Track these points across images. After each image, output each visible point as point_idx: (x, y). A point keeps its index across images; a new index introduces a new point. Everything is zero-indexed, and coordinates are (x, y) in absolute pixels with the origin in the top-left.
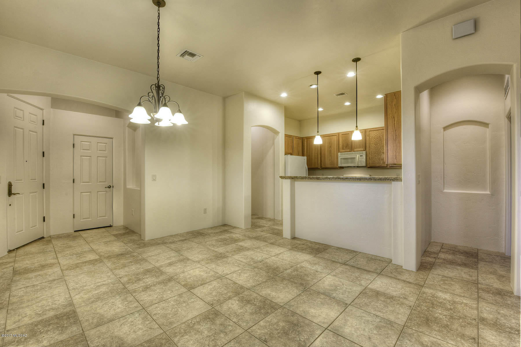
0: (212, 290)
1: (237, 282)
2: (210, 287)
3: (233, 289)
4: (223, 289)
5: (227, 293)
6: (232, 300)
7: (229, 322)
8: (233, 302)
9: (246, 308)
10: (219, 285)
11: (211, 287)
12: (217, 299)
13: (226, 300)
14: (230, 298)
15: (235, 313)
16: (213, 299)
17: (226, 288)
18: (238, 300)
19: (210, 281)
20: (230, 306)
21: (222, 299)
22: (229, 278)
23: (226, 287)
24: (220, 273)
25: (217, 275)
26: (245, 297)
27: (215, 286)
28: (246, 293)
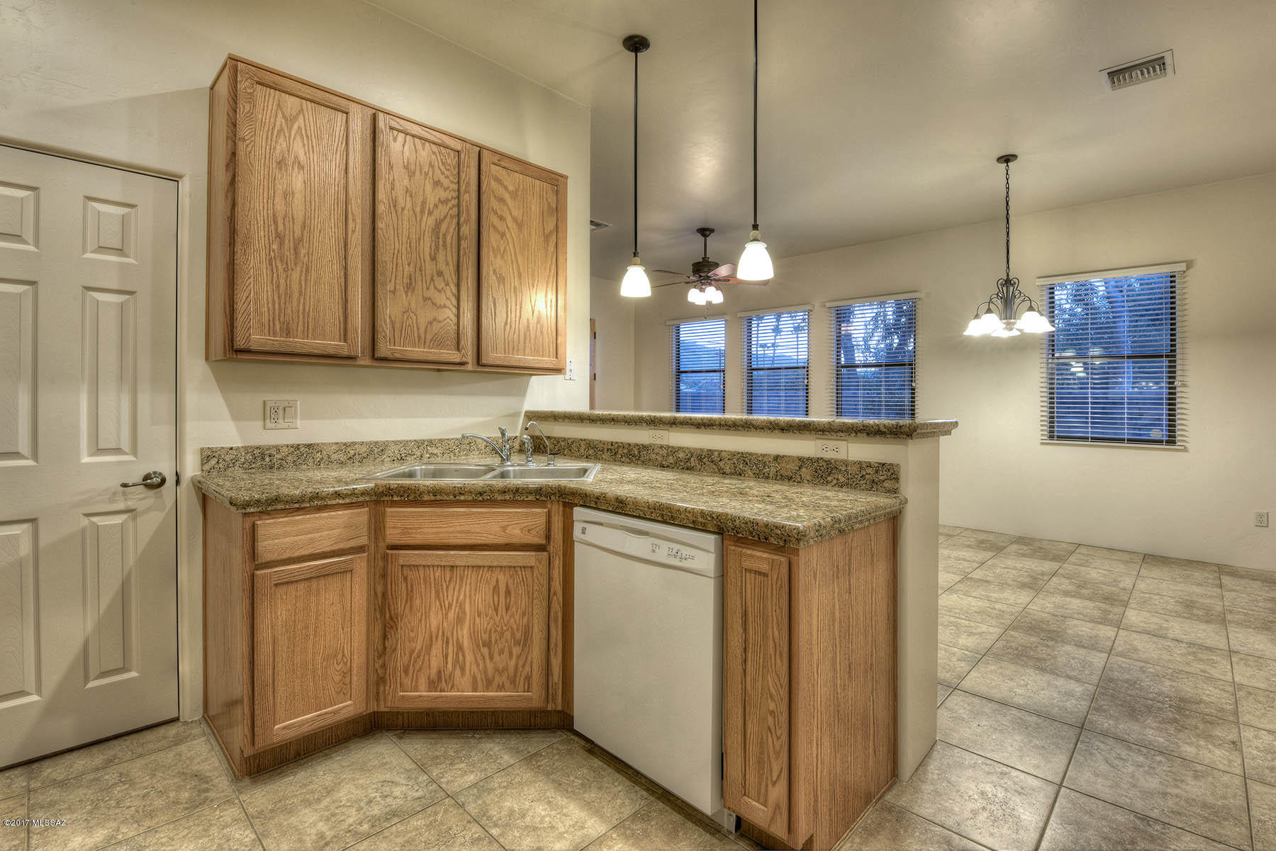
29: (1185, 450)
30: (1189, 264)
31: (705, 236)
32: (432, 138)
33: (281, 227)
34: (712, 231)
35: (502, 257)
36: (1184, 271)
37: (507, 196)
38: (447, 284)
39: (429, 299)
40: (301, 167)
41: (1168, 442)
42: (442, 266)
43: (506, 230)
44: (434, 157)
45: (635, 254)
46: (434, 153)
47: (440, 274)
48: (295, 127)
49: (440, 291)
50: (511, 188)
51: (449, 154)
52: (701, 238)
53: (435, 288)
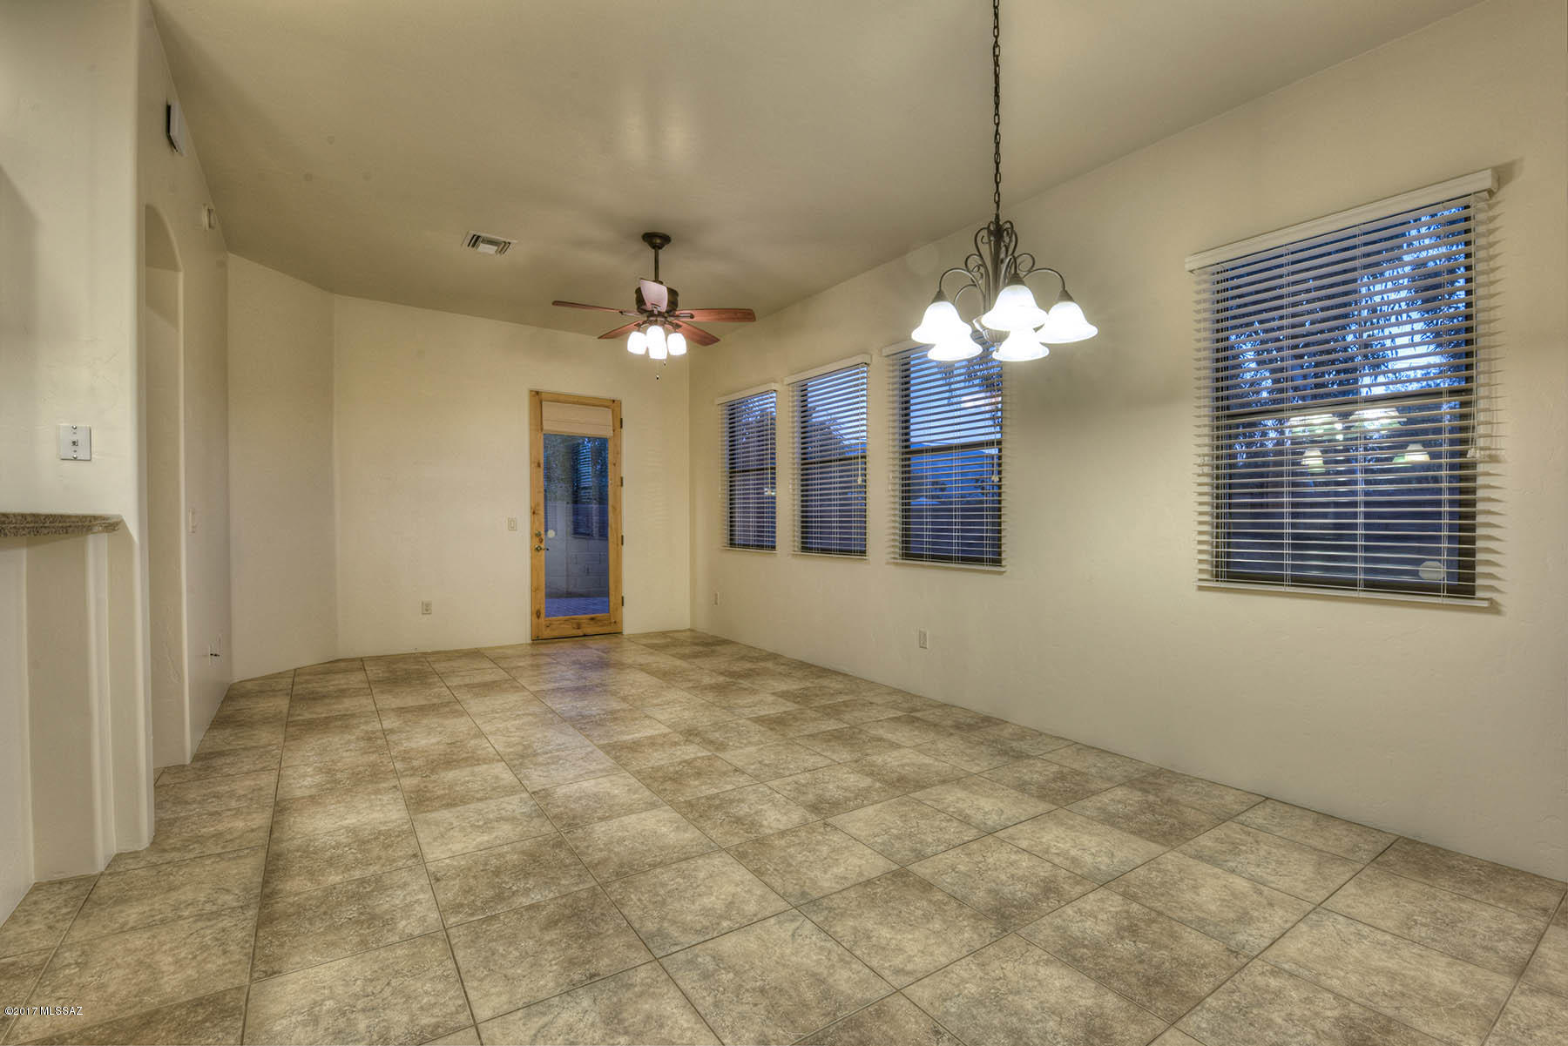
0: (832, 858)
1: (750, 876)
2: (839, 870)
3: (768, 856)
4: (800, 858)
5: (787, 847)
6: (778, 829)
7: (789, 795)
8: (774, 825)
9: (748, 810)
10: (812, 875)
11: (835, 870)
12: (815, 834)
13: (793, 831)
14: (782, 834)
15: (775, 805)
16: (827, 837)
17: (790, 860)
18: (761, 826)
19: (844, 893)
20: (785, 818)
21: (803, 834)
22: (774, 896)
23: (790, 865)
24: (809, 925)
25: (819, 918)
26: (742, 832)
27: (825, 872)
28: (736, 841)
29: (1494, 608)
30: (1503, 175)
31: (657, 247)
34: (666, 239)
36: (1491, 193)
41: (1454, 591)
52: (651, 252)
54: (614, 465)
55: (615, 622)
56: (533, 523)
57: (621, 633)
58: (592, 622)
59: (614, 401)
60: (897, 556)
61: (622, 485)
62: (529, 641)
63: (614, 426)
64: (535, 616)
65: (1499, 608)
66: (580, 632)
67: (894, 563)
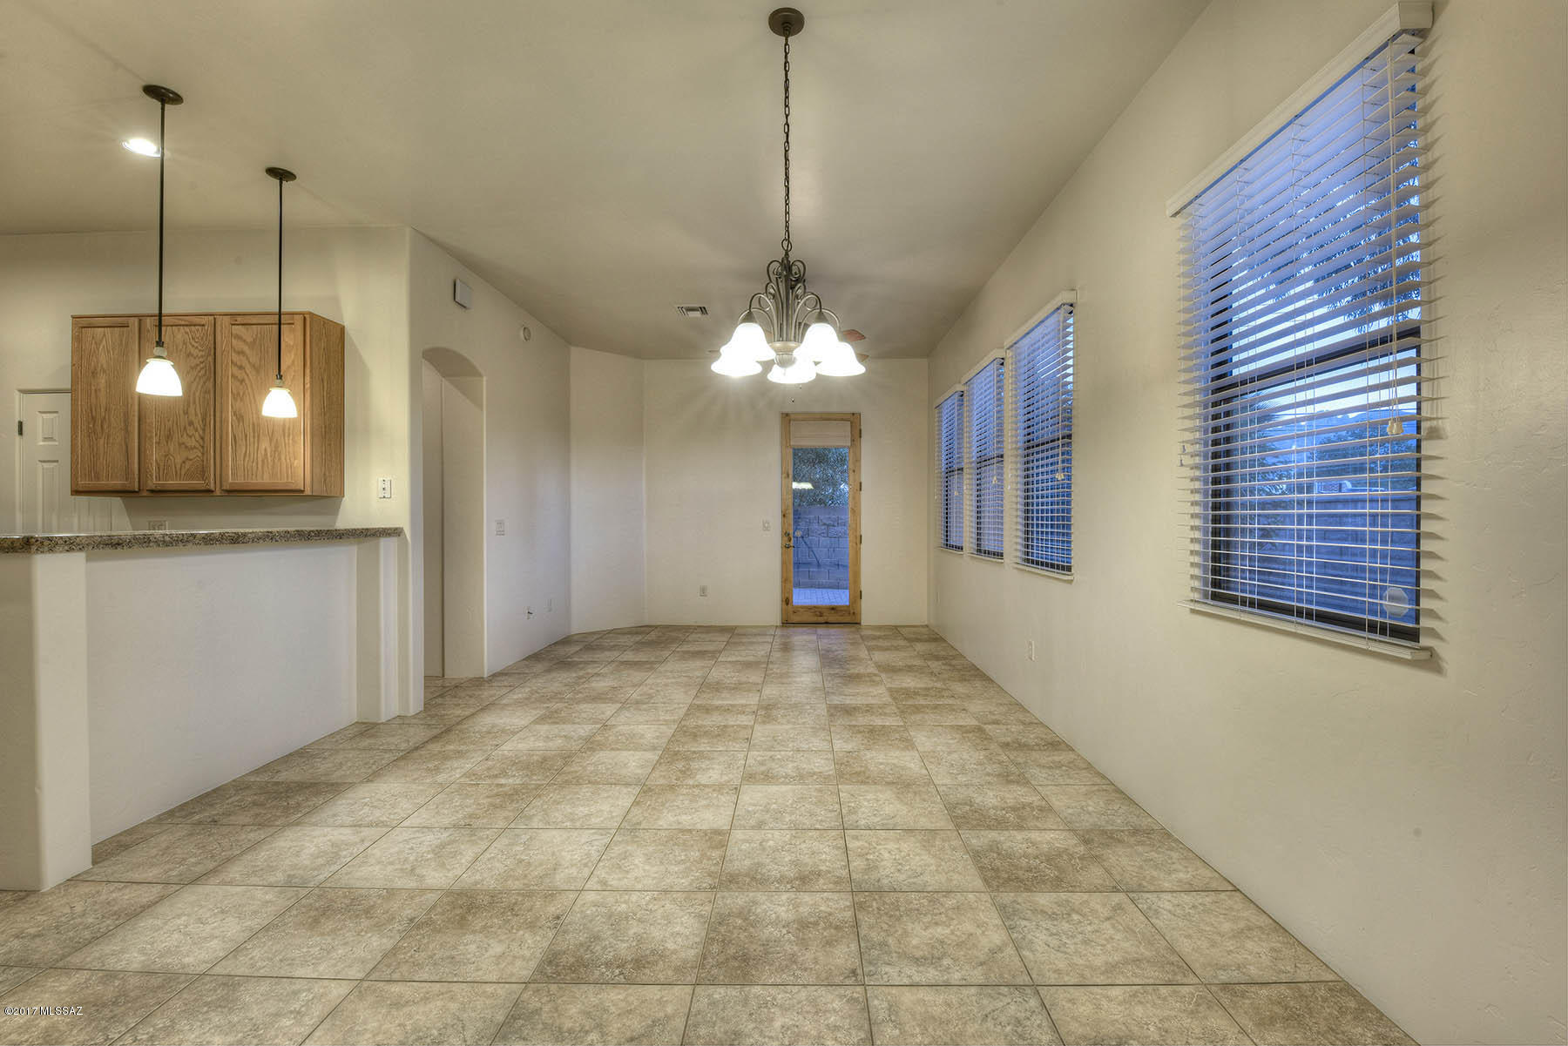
32: (183, 323)
33: (94, 413)
35: (241, 400)
37: (246, 349)
38: (196, 430)
39: (183, 444)
40: (104, 372)
42: (193, 418)
43: (246, 377)
44: (186, 336)
45: (280, 377)
46: (187, 333)
47: (191, 423)
48: (101, 347)
49: (191, 437)
50: (249, 340)
51: (198, 330)
53: (187, 434)
54: (854, 471)
55: (854, 613)
56: (783, 523)
57: (859, 624)
58: (833, 612)
59: (853, 414)
60: (1019, 561)
61: (861, 490)
62: (779, 624)
63: (852, 435)
64: (784, 603)
65: (1440, 661)
66: (821, 619)
67: (1017, 568)
